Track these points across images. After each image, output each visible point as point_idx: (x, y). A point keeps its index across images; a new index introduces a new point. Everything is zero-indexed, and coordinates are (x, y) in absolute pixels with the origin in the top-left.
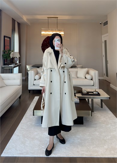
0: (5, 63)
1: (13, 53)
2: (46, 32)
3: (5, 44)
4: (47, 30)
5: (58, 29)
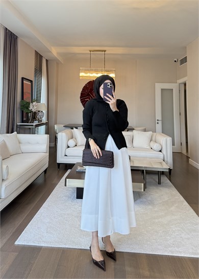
0: (24, 119)
2: (86, 73)
4: (88, 70)
5: (106, 69)
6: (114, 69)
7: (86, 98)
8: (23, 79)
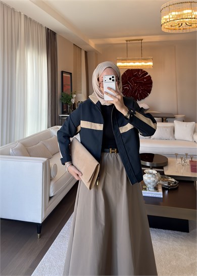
0: (65, 110)
1: (74, 96)
2: (123, 63)
3: (64, 84)
4: (125, 60)
5: (143, 58)
6: (152, 57)
7: (125, 87)
8: (62, 72)
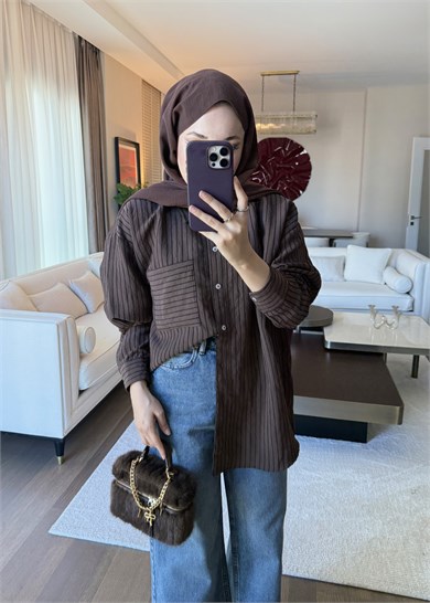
3: (121, 165)
7: (255, 176)
8: (116, 140)
